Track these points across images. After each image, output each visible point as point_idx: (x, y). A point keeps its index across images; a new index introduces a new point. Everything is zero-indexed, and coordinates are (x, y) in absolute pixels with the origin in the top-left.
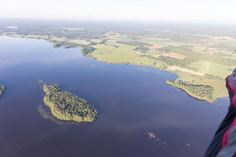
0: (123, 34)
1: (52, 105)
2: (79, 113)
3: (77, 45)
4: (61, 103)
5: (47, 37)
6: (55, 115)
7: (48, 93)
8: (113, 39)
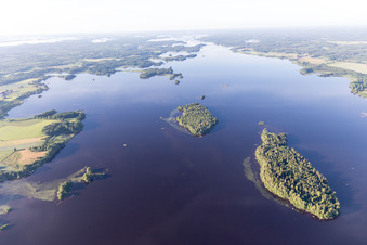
1: (263, 163)
2: (303, 193)
4: (279, 165)
5: (295, 56)
7: (265, 143)
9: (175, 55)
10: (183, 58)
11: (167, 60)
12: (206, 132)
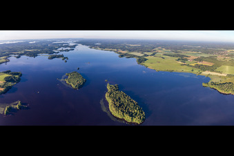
0: (168, 49)
1: (110, 101)
2: (130, 113)
3: (134, 56)
4: (117, 101)
5: (116, 50)
6: (111, 110)
7: (109, 90)
8: (160, 52)
9: (64, 49)
10: (68, 51)
11: (61, 51)
12: (80, 87)
